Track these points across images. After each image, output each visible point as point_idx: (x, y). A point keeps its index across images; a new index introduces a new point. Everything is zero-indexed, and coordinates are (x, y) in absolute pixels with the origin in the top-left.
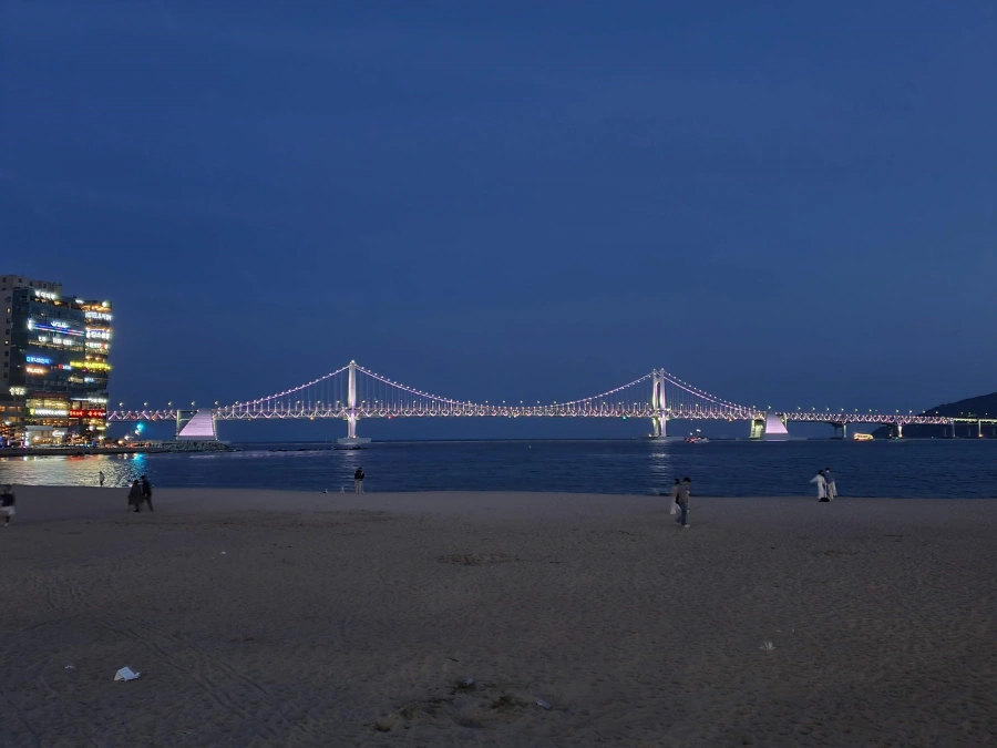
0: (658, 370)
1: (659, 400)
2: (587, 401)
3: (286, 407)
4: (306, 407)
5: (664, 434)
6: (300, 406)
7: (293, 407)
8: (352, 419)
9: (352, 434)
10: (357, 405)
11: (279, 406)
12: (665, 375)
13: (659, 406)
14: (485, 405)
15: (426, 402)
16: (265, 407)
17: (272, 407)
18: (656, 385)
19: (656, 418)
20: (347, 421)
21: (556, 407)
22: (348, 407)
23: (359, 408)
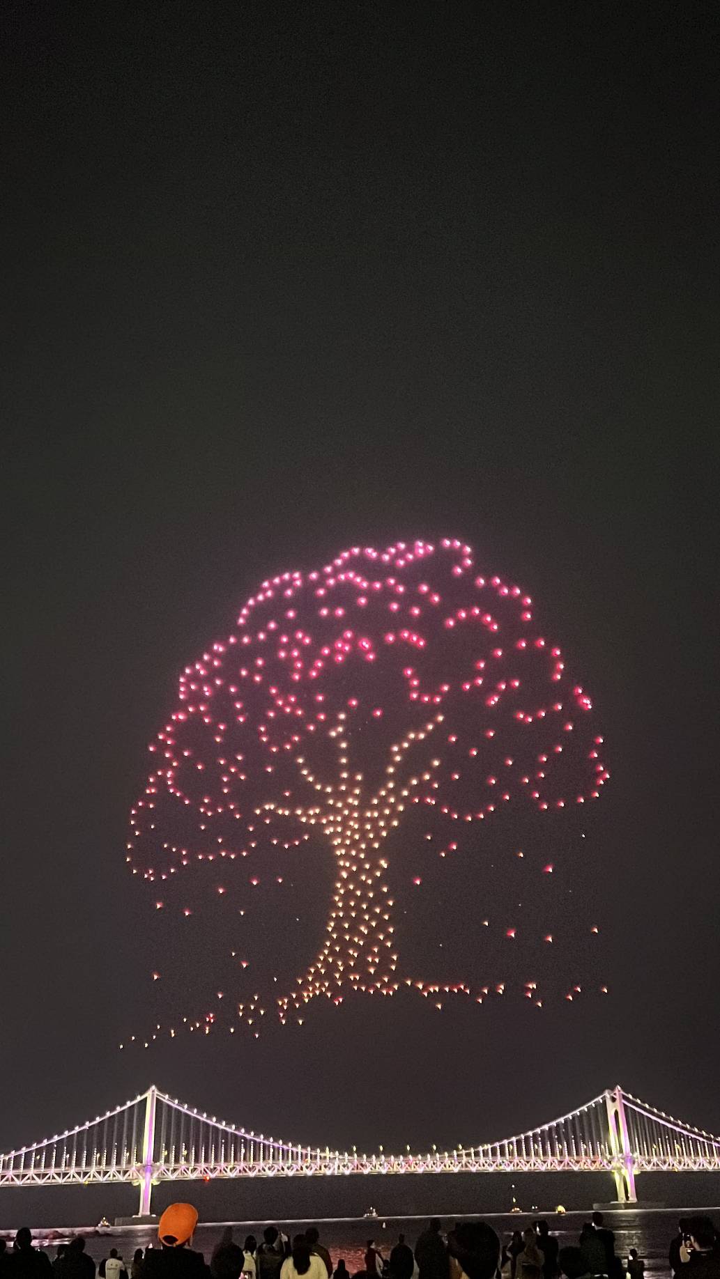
0: (613, 1089)
1: (618, 1138)
2: (509, 1143)
3: (48, 1165)
4: (78, 1164)
5: (633, 1199)
6: (68, 1164)
7: (58, 1165)
8: (146, 1183)
9: (144, 1209)
10: (156, 1158)
11: (37, 1165)
12: (624, 1097)
13: (621, 1151)
14: (351, 1154)
15: (259, 1152)
16: (16, 1167)
17: (27, 1166)
18: (611, 1114)
19: (619, 1169)
20: (139, 1186)
21: (461, 1155)
22: (141, 1162)
23: (158, 1164)
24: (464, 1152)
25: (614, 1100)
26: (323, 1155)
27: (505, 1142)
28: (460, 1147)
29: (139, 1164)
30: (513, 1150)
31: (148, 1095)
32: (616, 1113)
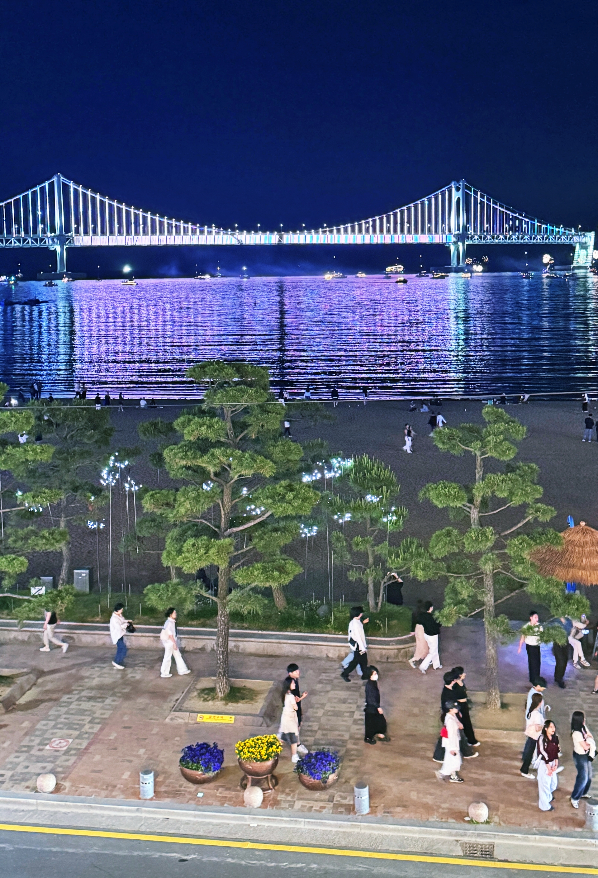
0: (458, 180)
1: (459, 220)
2: (366, 222)
8: (61, 248)
9: (62, 267)
12: (467, 188)
13: (458, 229)
14: (233, 230)
15: (155, 227)
18: (455, 200)
20: (55, 251)
21: (325, 231)
22: (55, 233)
23: (69, 234)
24: (328, 229)
25: (458, 189)
26: (210, 230)
27: (363, 221)
28: (325, 225)
29: (53, 234)
30: (368, 227)
31: (55, 179)
32: (459, 199)
